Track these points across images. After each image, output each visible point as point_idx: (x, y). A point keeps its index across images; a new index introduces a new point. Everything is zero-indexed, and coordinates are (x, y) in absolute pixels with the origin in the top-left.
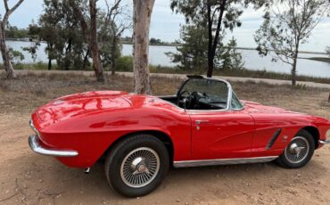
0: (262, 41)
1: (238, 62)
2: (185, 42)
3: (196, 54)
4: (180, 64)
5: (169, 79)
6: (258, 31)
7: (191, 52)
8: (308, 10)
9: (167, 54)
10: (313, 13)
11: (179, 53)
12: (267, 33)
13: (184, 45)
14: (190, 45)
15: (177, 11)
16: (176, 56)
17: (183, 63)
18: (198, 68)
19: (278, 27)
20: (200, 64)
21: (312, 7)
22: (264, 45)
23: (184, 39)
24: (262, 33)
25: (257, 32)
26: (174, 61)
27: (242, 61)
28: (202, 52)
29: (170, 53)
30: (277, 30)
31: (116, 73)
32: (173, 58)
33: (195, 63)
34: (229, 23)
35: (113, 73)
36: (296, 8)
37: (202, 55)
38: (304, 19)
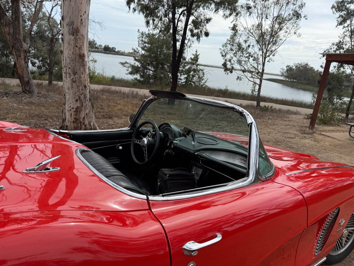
0: (228, 57)
1: (200, 78)
2: (143, 52)
3: (156, 67)
4: (138, 76)
5: (124, 94)
6: (225, 45)
7: (151, 64)
8: (277, 26)
9: (123, 64)
10: (281, 29)
11: (138, 64)
12: (234, 48)
13: (143, 55)
14: (149, 56)
15: (135, 10)
16: (133, 67)
17: (141, 76)
18: (158, 83)
19: (246, 41)
20: (161, 78)
21: (280, 24)
22: (230, 61)
23: (143, 49)
24: (229, 47)
25: (223, 46)
26: (131, 73)
27: (205, 78)
28: (163, 64)
29: (126, 63)
30: (244, 46)
31: (54, 82)
32: (130, 70)
33: (155, 77)
34: (195, 31)
35: (50, 83)
36: (263, 23)
37: (163, 68)
38: (272, 36)
